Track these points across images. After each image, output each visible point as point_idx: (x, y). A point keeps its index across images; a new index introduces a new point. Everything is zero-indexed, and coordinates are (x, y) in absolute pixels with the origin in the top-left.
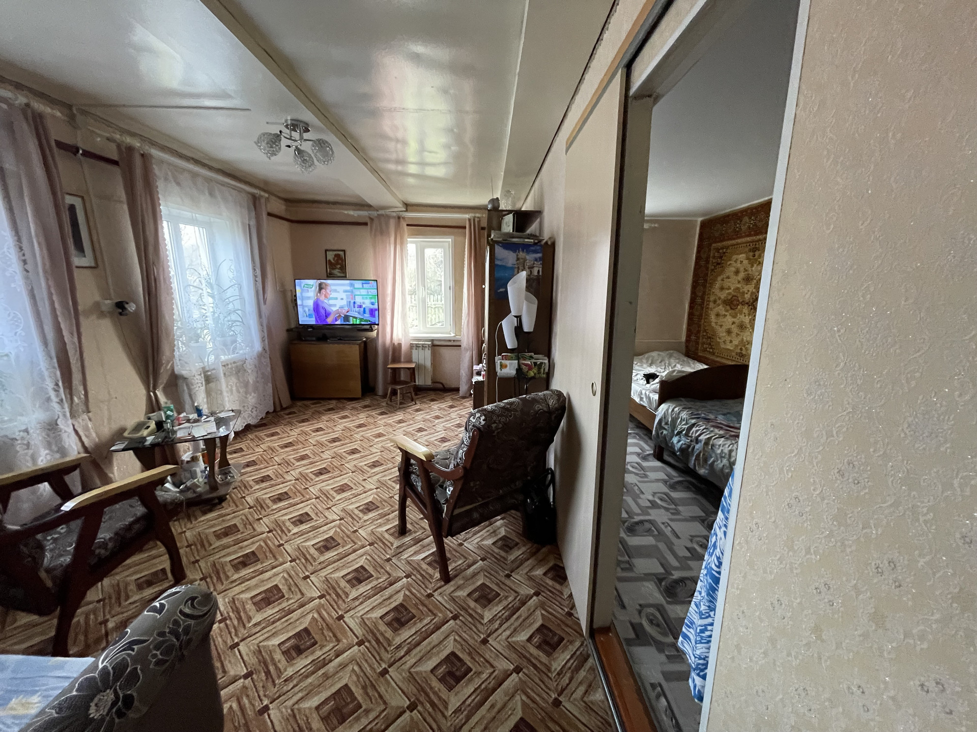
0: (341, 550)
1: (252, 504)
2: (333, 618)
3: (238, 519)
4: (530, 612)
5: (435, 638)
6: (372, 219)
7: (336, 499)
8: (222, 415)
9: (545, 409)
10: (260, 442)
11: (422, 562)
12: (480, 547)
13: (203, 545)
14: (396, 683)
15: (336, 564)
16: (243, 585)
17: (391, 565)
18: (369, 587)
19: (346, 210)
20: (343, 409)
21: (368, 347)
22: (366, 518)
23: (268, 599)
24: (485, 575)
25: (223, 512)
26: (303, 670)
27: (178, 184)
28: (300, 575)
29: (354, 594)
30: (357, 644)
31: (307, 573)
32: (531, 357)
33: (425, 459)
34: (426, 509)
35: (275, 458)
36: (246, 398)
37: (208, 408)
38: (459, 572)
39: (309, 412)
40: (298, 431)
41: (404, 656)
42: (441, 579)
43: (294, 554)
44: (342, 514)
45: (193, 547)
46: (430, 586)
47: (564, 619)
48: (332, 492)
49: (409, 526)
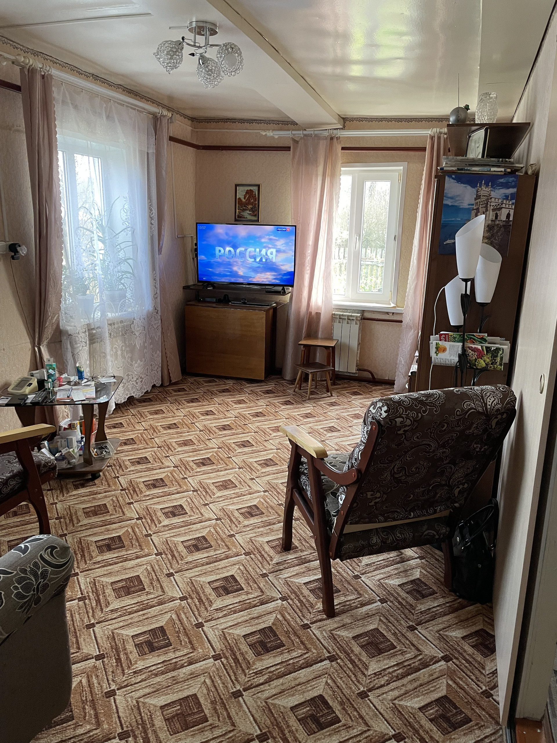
0: (212, 553)
1: (125, 486)
2: (191, 624)
3: (109, 499)
4: (431, 678)
5: (303, 674)
6: (296, 142)
7: (216, 496)
8: (103, 380)
9: (480, 409)
10: (142, 419)
11: (304, 587)
12: (381, 585)
13: (71, 520)
14: (248, 709)
15: (204, 567)
16: (105, 568)
17: (267, 582)
18: (237, 600)
19: (264, 130)
20: (240, 391)
21: (278, 314)
22: (246, 523)
23: (128, 589)
24: (380, 620)
25: (94, 489)
26: (154, 668)
27: (76, 107)
28: (164, 571)
29: (218, 603)
30: (213, 656)
31: (171, 571)
32: (483, 340)
33: (315, 456)
34: (313, 520)
35: (156, 439)
36: (131, 365)
37: (90, 372)
38: (347, 609)
39: (201, 391)
40: (184, 411)
41: (262, 684)
42: (324, 610)
43: (162, 548)
44: (221, 514)
45: (62, 520)
46: (308, 616)
47: (478, 698)
48: (212, 487)
49: (295, 541)
